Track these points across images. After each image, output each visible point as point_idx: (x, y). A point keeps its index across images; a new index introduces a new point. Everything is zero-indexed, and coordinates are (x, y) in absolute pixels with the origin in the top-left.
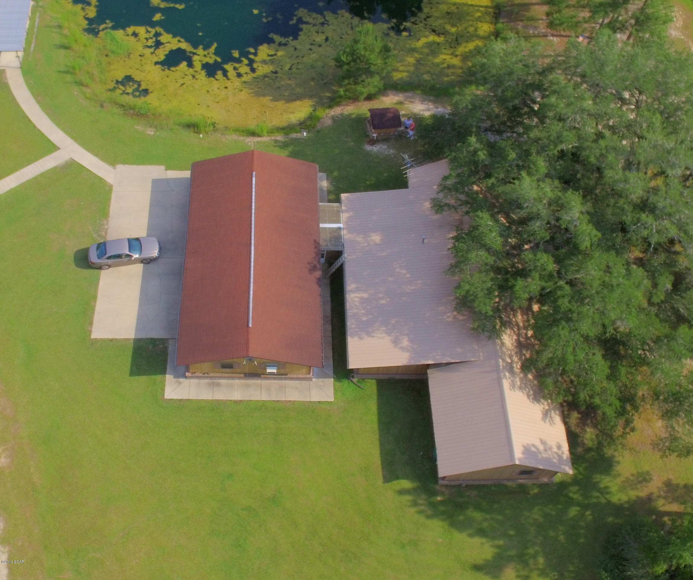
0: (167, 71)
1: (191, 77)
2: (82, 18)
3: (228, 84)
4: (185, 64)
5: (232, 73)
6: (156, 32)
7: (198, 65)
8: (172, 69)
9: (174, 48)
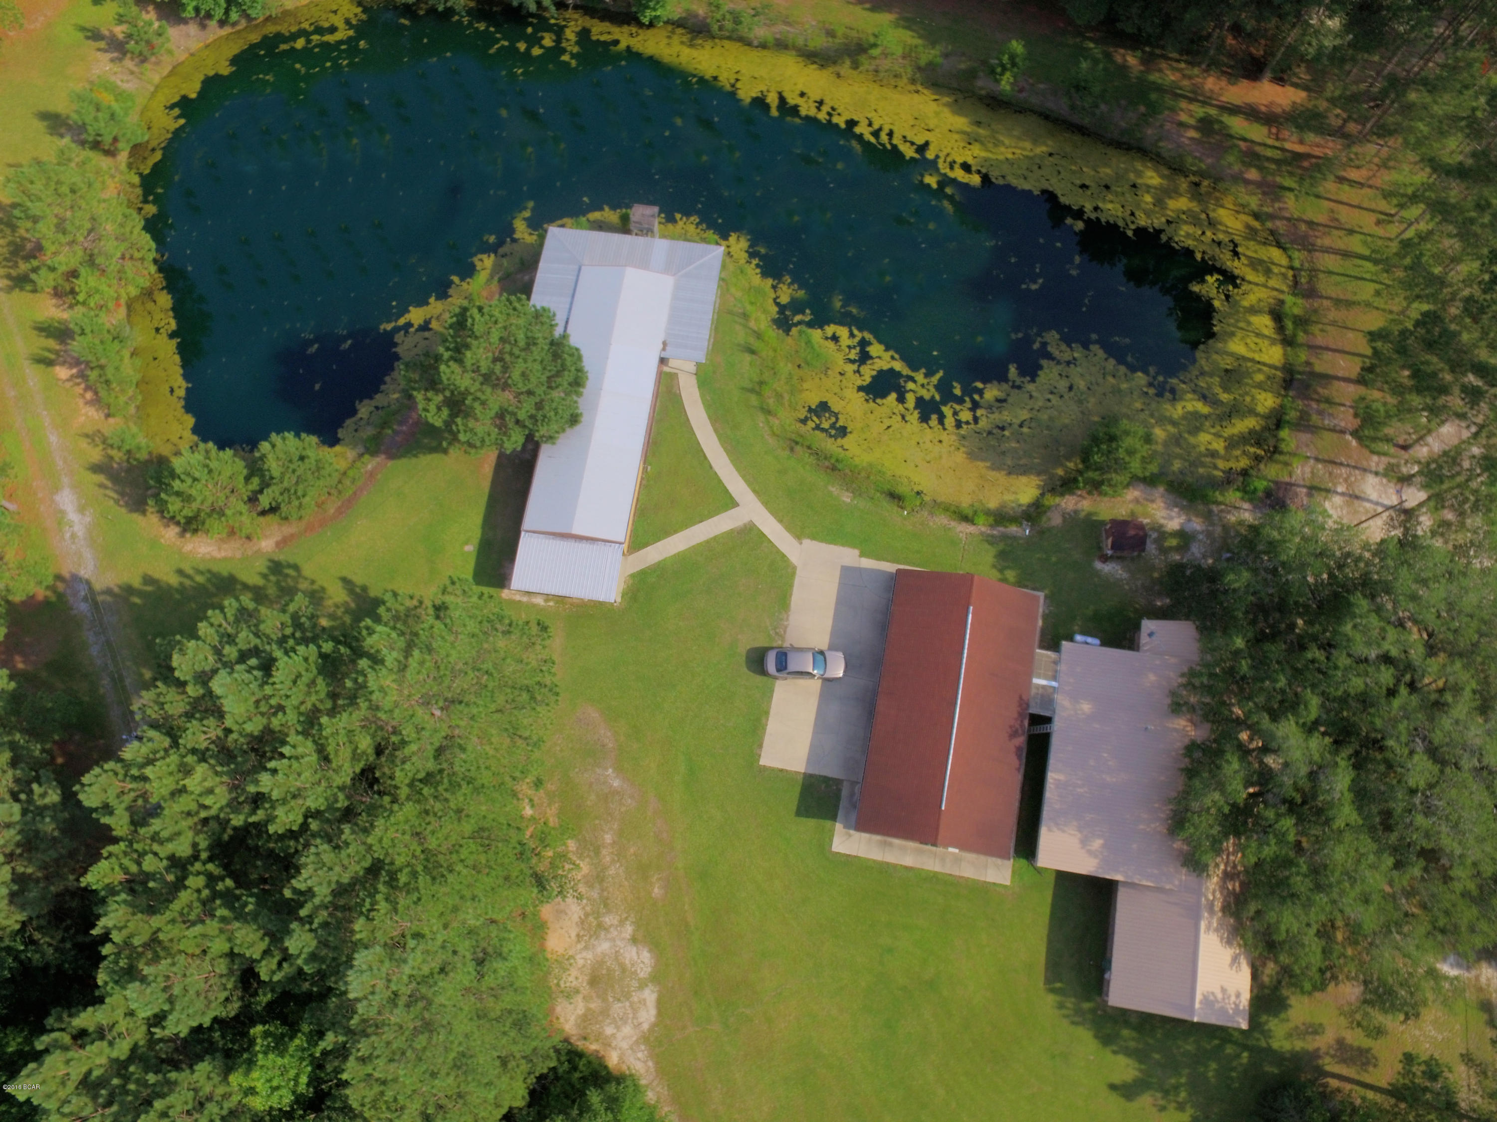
0: (872, 404)
1: (899, 418)
2: (771, 301)
3: (944, 436)
4: (893, 396)
5: (949, 421)
6: (863, 339)
7: (911, 399)
8: (879, 401)
9: (885, 368)
